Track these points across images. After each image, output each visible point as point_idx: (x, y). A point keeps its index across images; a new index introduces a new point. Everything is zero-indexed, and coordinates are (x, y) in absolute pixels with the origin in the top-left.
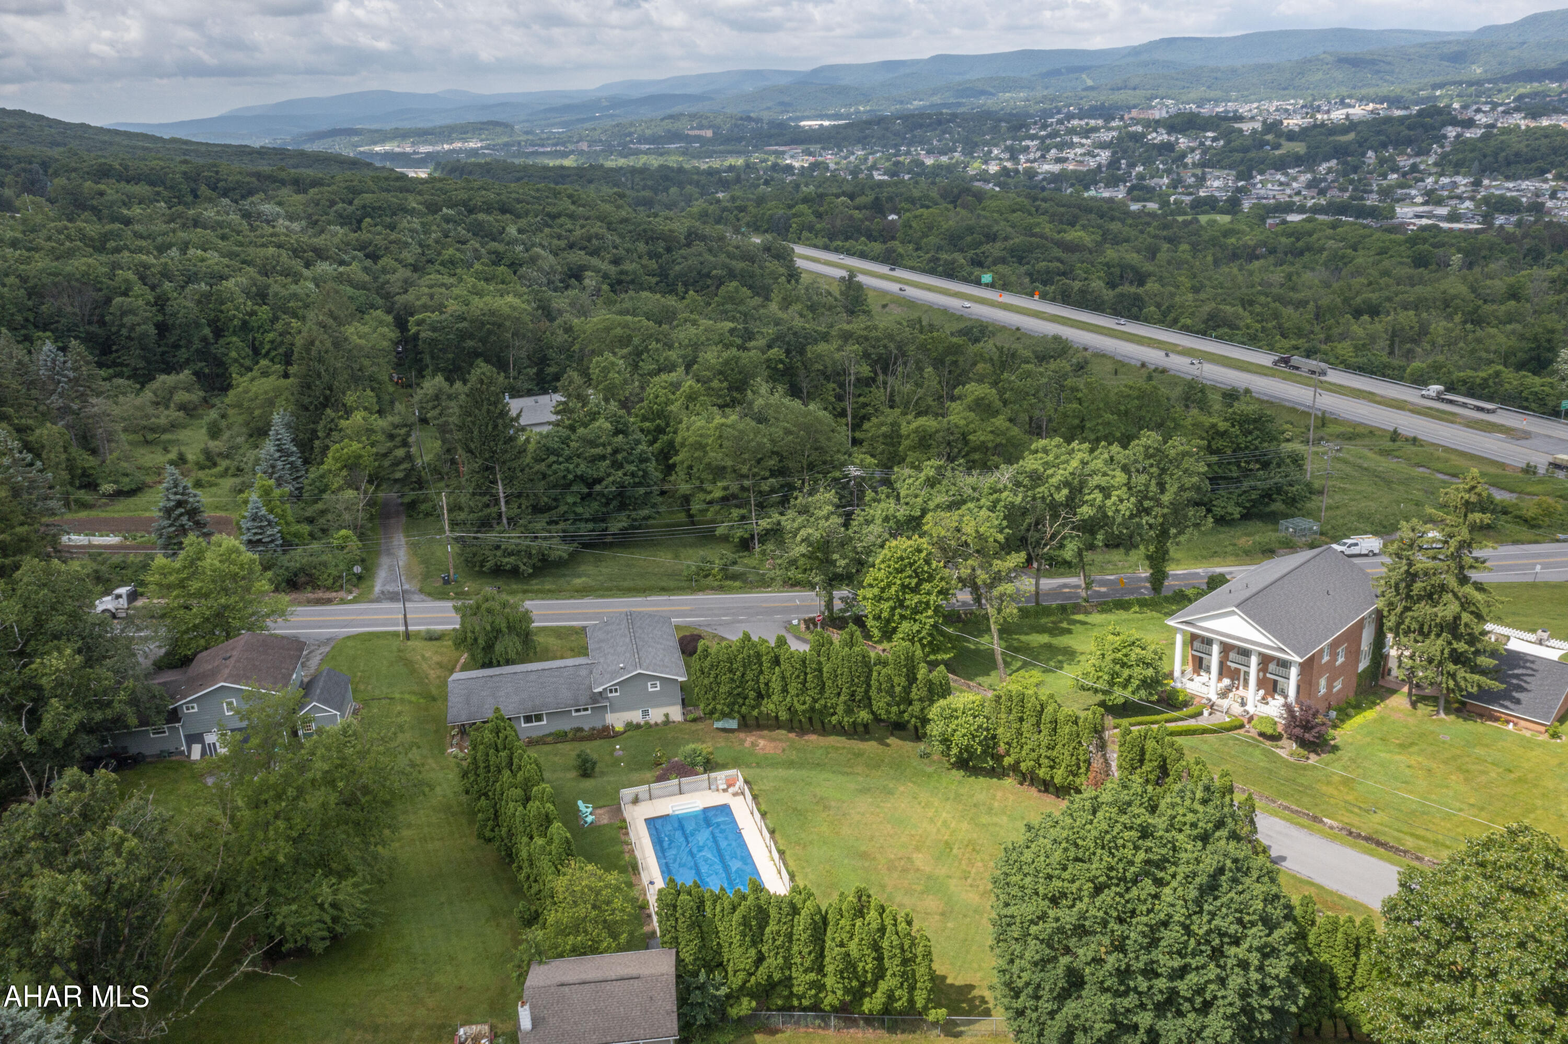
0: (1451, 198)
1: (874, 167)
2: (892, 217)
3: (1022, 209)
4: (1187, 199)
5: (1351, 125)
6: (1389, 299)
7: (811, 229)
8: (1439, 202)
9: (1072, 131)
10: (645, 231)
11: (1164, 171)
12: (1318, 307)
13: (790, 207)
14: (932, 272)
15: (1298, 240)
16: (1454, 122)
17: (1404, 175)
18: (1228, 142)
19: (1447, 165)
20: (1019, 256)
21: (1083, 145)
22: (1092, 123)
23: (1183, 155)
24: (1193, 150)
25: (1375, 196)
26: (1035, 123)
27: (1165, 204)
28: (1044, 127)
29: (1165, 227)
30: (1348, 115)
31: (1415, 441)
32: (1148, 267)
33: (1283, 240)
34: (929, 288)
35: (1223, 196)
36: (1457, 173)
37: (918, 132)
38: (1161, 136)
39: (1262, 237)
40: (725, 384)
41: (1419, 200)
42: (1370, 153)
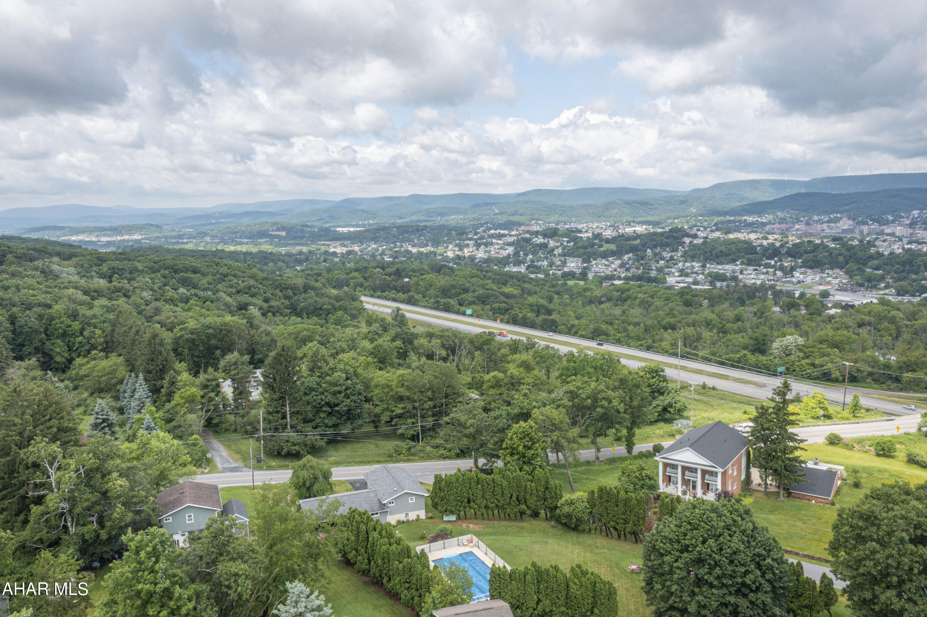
0: (693, 273)
1: (383, 253)
2: (406, 280)
3: (477, 276)
4: (559, 273)
5: (637, 236)
6: (680, 322)
7: (361, 286)
8: (687, 275)
9: (492, 236)
10: (280, 284)
11: (544, 258)
12: (645, 326)
13: (348, 274)
14: (437, 309)
15: (622, 293)
16: (688, 235)
17: (667, 261)
18: (575, 244)
19: (687, 257)
20: (483, 300)
21: (498, 244)
22: (502, 232)
23: (553, 250)
24: (557, 247)
25: (655, 272)
26: (471, 232)
27: (547, 275)
28: (476, 234)
29: (553, 286)
30: (634, 231)
31: (714, 388)
32: (551, 306)
33: (615, 293)
34: (438, 317)
35: (578, 271)
36: (693, 261)
37: (406, 235)
38: (540, 240)
39: (604, 292)
40: (376, 360)
41: (677, 274)
42: (649, 250)
